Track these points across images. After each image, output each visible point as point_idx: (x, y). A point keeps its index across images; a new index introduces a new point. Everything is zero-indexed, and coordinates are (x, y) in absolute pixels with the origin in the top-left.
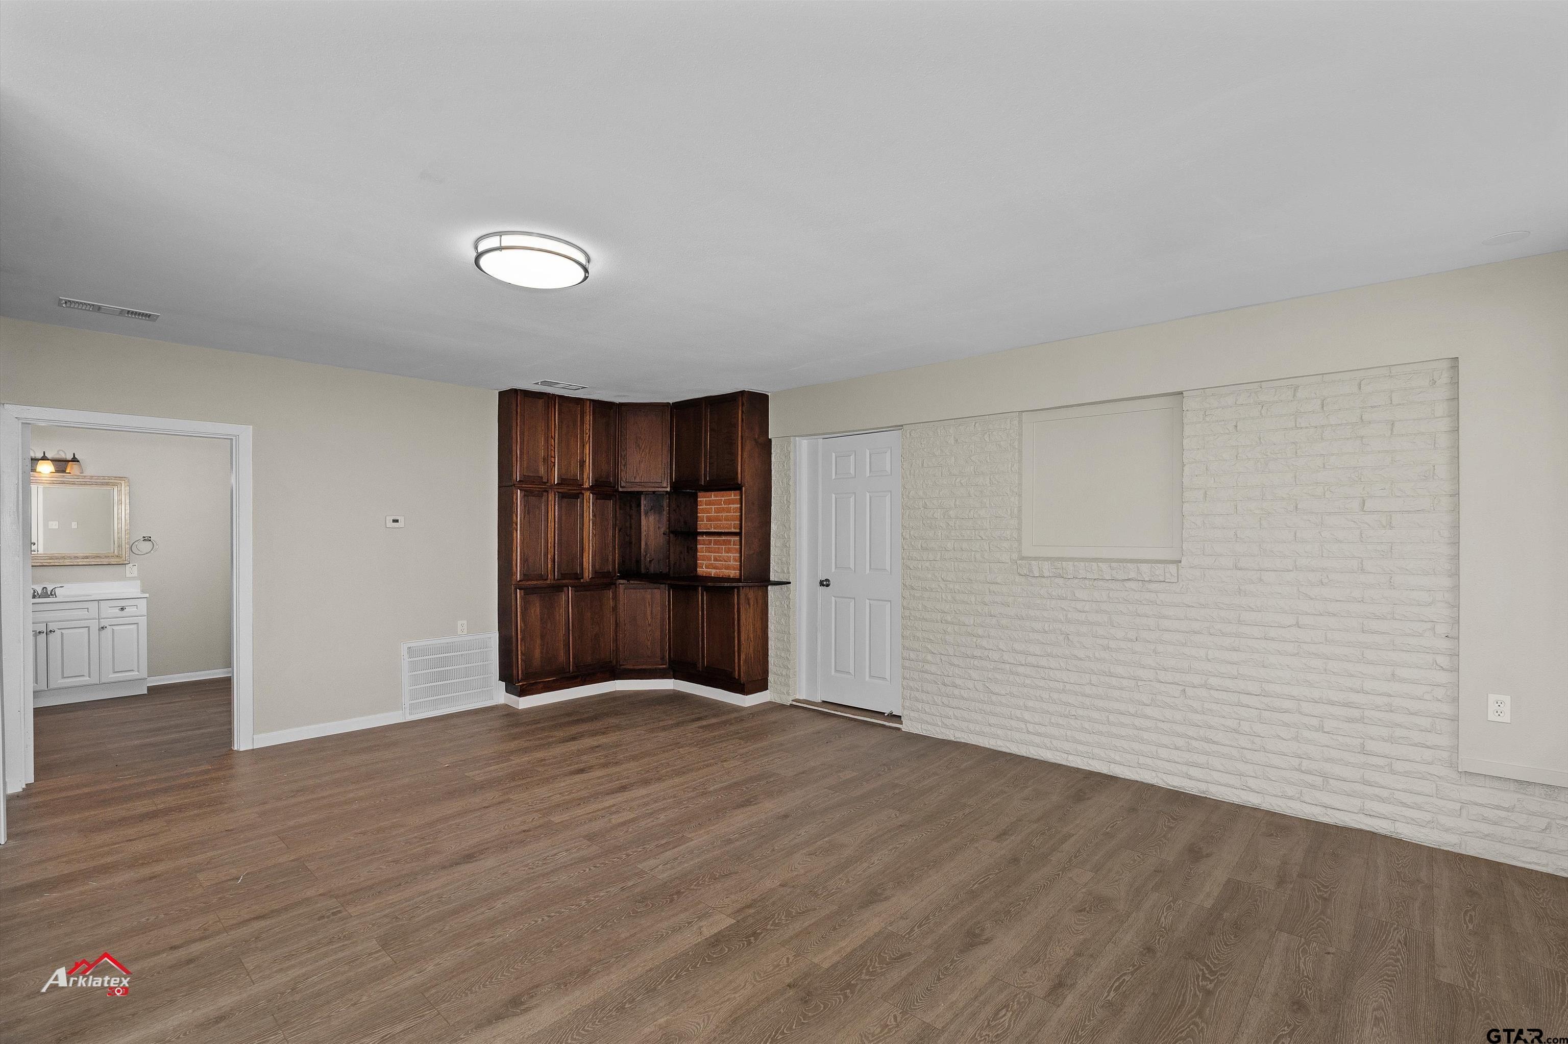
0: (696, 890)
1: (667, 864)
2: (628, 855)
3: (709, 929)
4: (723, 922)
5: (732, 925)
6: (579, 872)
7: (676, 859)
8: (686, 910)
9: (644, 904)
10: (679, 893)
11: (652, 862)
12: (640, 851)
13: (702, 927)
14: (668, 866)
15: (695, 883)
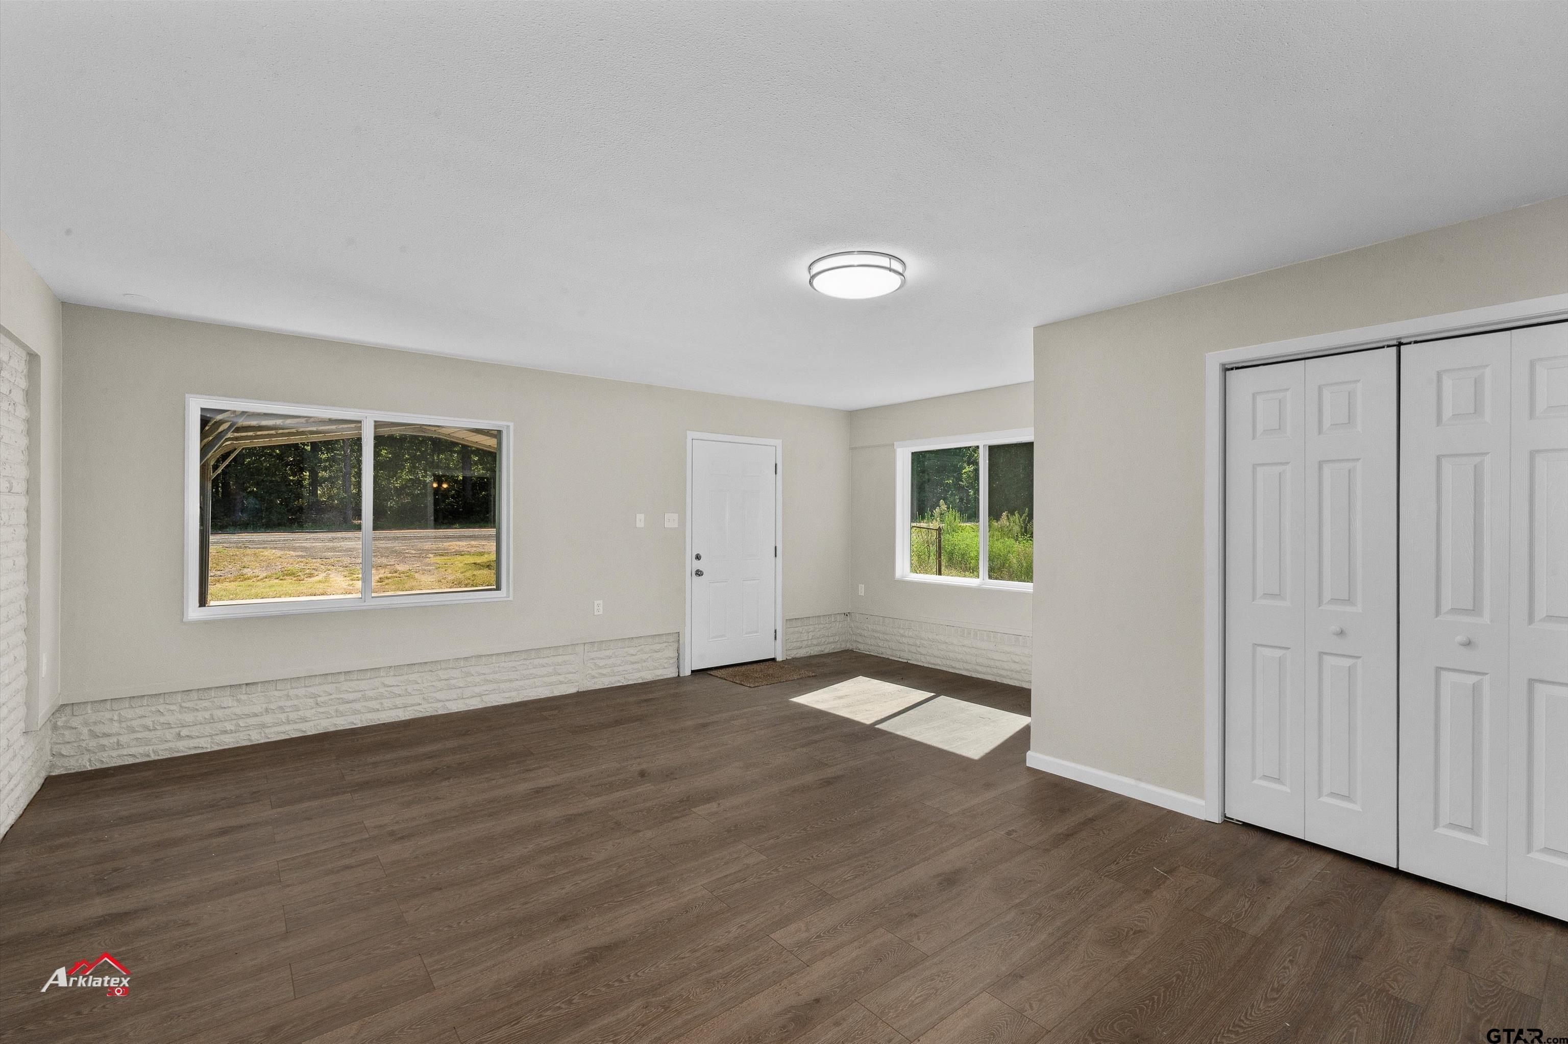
0: (714, 833)
1: (736, 859)
2: (777, 870)
3: (713, 807)
4: (701, 810)
5: (695, 807)
6: (822, 855)
7: (726, 863)
8: (726, 819)
9: (759, 825)
10: (729, 831)
11: (751, 861)
12: (764, 874)
13: (717, 808)
14: (735, 856)
15: (713, 838)
